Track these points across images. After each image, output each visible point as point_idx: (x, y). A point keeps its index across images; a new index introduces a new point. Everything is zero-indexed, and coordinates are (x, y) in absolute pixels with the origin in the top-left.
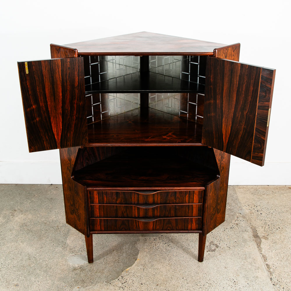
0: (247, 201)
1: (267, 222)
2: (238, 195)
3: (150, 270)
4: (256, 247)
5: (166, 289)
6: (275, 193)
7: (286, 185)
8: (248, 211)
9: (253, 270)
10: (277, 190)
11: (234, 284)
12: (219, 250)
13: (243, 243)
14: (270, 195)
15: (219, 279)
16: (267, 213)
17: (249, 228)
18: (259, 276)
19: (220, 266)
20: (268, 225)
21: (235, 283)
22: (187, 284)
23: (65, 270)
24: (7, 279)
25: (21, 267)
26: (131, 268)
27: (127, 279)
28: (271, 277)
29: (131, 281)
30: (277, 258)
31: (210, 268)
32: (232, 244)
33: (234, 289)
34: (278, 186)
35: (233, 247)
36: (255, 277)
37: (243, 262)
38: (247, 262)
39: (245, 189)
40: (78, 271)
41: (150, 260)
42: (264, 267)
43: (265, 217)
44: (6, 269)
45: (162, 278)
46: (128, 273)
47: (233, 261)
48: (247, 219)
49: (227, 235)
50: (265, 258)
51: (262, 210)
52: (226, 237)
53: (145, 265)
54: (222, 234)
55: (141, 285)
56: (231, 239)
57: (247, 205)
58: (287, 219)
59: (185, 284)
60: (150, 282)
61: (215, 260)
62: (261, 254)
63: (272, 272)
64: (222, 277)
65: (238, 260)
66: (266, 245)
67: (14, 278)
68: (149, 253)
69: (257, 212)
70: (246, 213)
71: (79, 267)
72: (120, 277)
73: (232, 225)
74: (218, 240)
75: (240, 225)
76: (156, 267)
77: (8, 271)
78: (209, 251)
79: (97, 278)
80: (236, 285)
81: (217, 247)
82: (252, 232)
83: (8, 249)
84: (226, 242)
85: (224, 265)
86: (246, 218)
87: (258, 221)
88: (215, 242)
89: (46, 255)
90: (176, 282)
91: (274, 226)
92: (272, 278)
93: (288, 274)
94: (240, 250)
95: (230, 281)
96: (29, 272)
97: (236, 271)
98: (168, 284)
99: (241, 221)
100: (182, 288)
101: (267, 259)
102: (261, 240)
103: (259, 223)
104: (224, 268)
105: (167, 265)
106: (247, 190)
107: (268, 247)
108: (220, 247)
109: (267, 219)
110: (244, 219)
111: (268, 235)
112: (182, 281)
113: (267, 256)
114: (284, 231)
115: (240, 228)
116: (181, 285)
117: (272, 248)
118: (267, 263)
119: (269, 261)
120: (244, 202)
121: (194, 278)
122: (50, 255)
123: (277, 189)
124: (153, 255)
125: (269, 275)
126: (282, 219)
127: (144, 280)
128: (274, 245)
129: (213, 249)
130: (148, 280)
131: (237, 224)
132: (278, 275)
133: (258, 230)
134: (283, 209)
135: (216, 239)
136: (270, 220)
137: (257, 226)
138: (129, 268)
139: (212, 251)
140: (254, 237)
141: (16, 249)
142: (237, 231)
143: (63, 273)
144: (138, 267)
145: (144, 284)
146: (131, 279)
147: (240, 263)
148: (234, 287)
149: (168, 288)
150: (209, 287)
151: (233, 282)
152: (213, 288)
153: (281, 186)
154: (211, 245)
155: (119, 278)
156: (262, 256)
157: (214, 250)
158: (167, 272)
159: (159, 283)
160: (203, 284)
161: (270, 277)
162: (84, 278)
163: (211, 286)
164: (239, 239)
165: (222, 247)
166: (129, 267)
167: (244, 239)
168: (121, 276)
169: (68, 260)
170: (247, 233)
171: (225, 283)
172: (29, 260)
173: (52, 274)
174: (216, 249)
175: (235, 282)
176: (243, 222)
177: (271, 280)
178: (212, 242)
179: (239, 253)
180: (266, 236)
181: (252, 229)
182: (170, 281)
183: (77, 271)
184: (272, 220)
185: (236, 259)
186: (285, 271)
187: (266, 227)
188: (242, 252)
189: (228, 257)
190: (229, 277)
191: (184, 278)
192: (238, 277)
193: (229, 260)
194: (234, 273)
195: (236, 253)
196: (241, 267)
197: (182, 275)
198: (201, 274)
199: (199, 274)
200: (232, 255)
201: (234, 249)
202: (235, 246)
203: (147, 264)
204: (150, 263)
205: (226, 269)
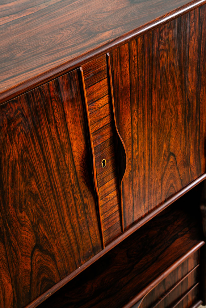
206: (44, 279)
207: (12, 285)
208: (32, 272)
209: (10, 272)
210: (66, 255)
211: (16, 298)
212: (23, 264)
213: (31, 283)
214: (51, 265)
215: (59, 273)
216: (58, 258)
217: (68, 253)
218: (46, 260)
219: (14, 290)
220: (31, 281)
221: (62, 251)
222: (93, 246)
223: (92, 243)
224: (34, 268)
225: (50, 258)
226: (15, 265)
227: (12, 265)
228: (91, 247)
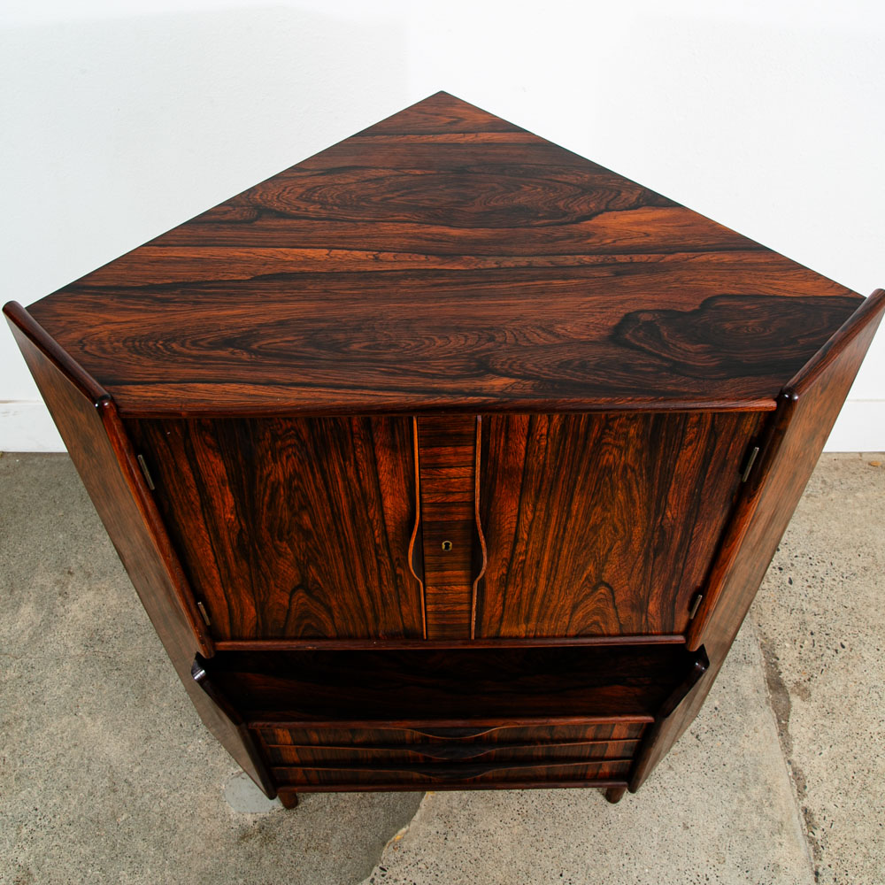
1: (808, 617)
3: (464, 839)
4: (775, 731)
6: (832, 487)
7: (861, 454)
9: (767, 834)
10: (835, 473)
13: (737, 717)
14: (815, 497)
16: (806, 577)
17: (755, 649)
18: (782, 860)
19: (670, 820)
20: (812, 634)
23: (218, 840)
24: (52, 876)
25: (90, 823)
26: (407, 832)
28: (817, 867)
30: (836, 782)
31: (640, 828)
34: (841, 457)
35: (708, 735)
36: (771, 868)
37: (736, 800)
38: (749, 799)
40: (253, 845)
42: (798, 822)
43: (803, 597)
44: (48, 833)
46: (401, 853)
47: (706, 797)
50: (799, 781)
51: (792, 565)
53: (450, 819)
58: (865, 607)
61: (656, 794)
62: (789, 762)
63: (819, 843)
64: (674, 868)
65: (721, 791)
66: (804, 723)
67: (71, 870)
69: (778, 572)
71: (256, 827)
72: (376, 869)
76: (481, 826)
77: (54, 844)
79: (309, 876)
82: (764, 664)
83: (52, 744)
85: (682, 814)
87: (782, 613)
89: (161, 773)
91: (827, 637)
92: (820, 870)
93: (865, 851)
94: (727, 745)
96: (114, 848)
97: (717, 843)
101: (807, 784)
102: (789, 702)
103: (783, 625)
104: (680, 830)
107: (810, 735)
109: (808, 606)
111: (809, 680)
113: (806, 772)
114: (855, 661)
117: (821, 736)
118: (805, 802)
119: (812, 793)
121: (592, 873)
122: (173, 774)
123: (837, 469)
125: (812, 857)
126: (850, 605)
128: (827, 723)
132: (835, 856)
133: (781, 657)
134: (853, 562)
136: (816, 609)
137: (780, 638)
138: (404, 830)
140: (771, 688)
141: (76, 745)
143: (210, 851)
144: (429, 828)
147: (727, 805)
153: (847, 457)
155: (373, 874)
156: (790, 774)
158: (513, 849)
161: (814, 866)
162: (271, 876)
164: (728, 698)
166: (402, 826)
167: (740, 698)
168: (380, 865)
169: (224, 794)
170: (751, 670)
172: (112, 794)
173: (181, 854)
177: (816, 880)
179: (725, 760)
180: (805, 685)
181: (766, 652)
183: (252, 841)
184: (821, 612)
185: (716, 789)
186: (858, 837)
187: (806, 642)
188: (734, 758)
189: (695, 780)
190: (696, 869)
191: (565, 872)
192: (723, 866)
193: (695, 792)
194: (710, 849)
195: (716, 759)
196: (731, 824)
197: (557, 859)
198: (613, 858)
199: (609, 855)
200: (706, 770)
201: (710, 744)
202: (714, 728)
203: (455, 811)
204: (464, 808)
205: (686, 833)
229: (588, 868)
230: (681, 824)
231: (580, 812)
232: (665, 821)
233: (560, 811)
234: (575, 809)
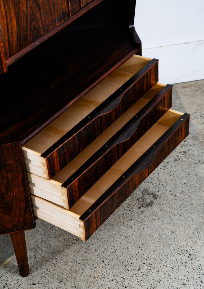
0: (198, 108)
2: (182, 99)
3: (46, 256)
5: (77, 287)
8: (201, 126)
11: (190, 259)
12: (159, 202)
13: (197, 185)
15: (163, 254)
19: (163, 231)
21: (191, 257)
22: (111, 271)
26: (12, 259)
27: (7, 280)
29: (15, 282)
31: (146, 236)
32: (179, 188)
33: (191, 268)
35: (181, 194)
37: (200, 218)
39: (193, 88)
41: (45, 239)
45: (68, 268)
46: (9, 269)
47: (183, 219)
48: (201, 141)
49: (169, 174)
52: (168, 178)
53: (37, 249)
54: (161, 173)
55: (32, 286)
56: (177, 179)
57: (199, 117)
59: (108, 271)
60: (49, 278)
61: (154, 222)
64: (168, 250)
65: (191, 215)
68: (42, 225)
70: (198, 131)
73: (177, 154)
74: (155, 185)
75: (189, 153)
78: (143, 206)
80: (193, 261)
81: (155, 197)
84: (170, 187)
85: (170, 227)
86: (199, 139)
88: (151, 189)
90: (93, 271)
94: (193, 196)
95: (182, 255)
97: (191, 236)
98: (79, 276)
99: (190, 145)
100: (102, 279)
104: (169, 234)
105: (75, 242)
106: (198, 89)
108: (160, 197)
110: (196, 142)
112: (101, 267)
115: (190, 159)
116: (101, 274)
120: (193, 112)
121: (121, 258)
124: (49, 228)
127: (38, 275)
129: (148, 201)
130: (44, 274)
131: (185, 152)
135: (151, 184)
139: (147, 207)
142: (186, 164)
145: (37, 284)
146: (14, 278)
147: (195, 220)
148: (190, 265)
149: (79, 284)
150: (147, 271)
151: (188, 255)
152: (155, 271)
154: (144, 196)
157: (150, 204)
158: (74, 255)
159: (64, 277)
160: (138, 267)
163: (152, 269)
164: (191, 178)
165: (163, 197)
166: (9, 257)
167: (199, 177)
171: (174, 259)
174: (154, 202)
175: (190, 255)
176: (194, 148)
178: (146, 190)
179: (192, 203)
182: (81, 271)
185: (188, 215)
188: (198, 201)
189: (176, 213)
190: (180, 248)
191: (105, 260)
192: (196, 245)
193: (176, 217)
194: (187, 239)
195: (187, 203)
196: (198, 228)
197: (100, 256)
198: (132, 251)
199: (130, 249)
200: (182, 208)
201: (183, 198)
202: (184, 191)
203: (40, 245)
204: (44, 244)
205: (173, 235)
206: (34, 27)
207: (16, 21)
208: (27, 16)
209: (15, 8)
210: (47, 10)
211: (18, 36)
212: (22, 4)
213: (27, 25)
214: (38, 15)
215: (43, 26)
216: (42, 11)
217: (48, 9)
218: (35, 8)
219: (18, 27)
220: (27, 23)
221: (44, 4)
222: (63, 11)
223: (62, 7)
224: (28, 11)
225: (38, 8)
226: (18, 2)
227: (16, 1)
228: (62, 11)
229: (118, 256)
230: (170, 231)
231: (112, 234)
232: (161, 231)
233: (100, 236)
234: (109, 234)
